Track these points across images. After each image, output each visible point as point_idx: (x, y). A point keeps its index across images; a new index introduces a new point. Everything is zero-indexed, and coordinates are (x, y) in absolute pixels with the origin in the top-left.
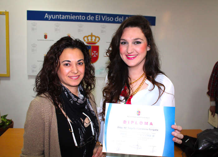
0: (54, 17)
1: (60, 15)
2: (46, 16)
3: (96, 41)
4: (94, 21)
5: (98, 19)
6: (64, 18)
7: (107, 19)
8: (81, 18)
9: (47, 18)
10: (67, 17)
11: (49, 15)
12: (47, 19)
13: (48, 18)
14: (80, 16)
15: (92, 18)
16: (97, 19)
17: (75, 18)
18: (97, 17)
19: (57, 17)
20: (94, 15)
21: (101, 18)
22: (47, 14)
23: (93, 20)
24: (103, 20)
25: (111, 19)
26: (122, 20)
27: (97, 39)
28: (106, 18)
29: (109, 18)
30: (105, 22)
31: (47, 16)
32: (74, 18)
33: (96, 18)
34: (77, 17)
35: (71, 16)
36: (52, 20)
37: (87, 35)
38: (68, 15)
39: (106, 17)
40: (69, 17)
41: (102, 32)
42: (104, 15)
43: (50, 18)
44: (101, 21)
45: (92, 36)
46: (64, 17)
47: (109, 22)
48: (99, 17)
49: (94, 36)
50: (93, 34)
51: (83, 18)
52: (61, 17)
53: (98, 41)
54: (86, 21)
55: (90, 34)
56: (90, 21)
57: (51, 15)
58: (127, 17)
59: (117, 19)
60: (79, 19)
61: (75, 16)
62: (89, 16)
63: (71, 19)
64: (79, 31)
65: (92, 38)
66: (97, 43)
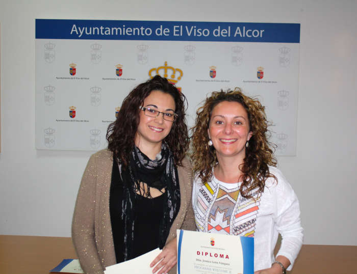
0: (88, 32)
1: (102, 28)
2: (74, 29)
3: (176, 79)
4: (171, 38)
5: (179, 33)
6: (109, 33)
7: (197, 33)
8: (144, 33)
9: (74, 33)
10: (115, 30)
11: (79, 28)
12: (75, 36)
13: (77, 33)
14: (142, 29)
15: (165, 32)
16: (176, 33)
17: (132, 33)
18: (176, 29)
19: (96, 30)
20: (169, 25)
21: (184, 30)
22: (74, 26)
23: (168, 35)
24: (189, 35)
25: (206, 33)
26: (227, 34)
27: (178, 74)
28: (195, 30)
29: (201, 31)
30: (193, 38)
31: (76, 30)
32: (129, 33)
33: (175, 31)
34: (136, 31)
35: (124, 29)
36: (85, 37)
37: (157, 67)
38: (117, 28)
39: (194, 28)
40: (119, 30)
41: (187, 59)
42: (190, 24)
43: (81, 33)
44: (185, 38)
45: (166, 67)
46: (109, 31)
47: (202, 39)
48: (179, 29)
49: (171, 68)
50: (169, 65)
51: (148, 32)
52: (103, 32)
53: (179, 78)
54: (154, 37)
55: (163, 65)
56: (163, 38)
57: (84, 28)
58: (238, 28)
59: (217, 33)
60: (139, 34)
61: (131, 29)
62: (160, 28)
63: (124, 34)
64: (140, 58)
65: (166, 72)
66: (176, 82)
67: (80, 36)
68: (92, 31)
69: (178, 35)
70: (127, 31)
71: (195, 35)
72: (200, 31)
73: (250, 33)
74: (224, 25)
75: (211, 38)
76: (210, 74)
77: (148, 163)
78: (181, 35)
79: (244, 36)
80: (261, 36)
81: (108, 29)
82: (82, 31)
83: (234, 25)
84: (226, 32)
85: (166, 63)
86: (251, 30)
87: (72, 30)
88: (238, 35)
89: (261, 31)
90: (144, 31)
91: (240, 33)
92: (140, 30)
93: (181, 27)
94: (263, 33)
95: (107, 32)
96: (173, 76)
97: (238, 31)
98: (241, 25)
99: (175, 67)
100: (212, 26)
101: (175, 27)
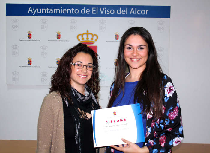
0: (39, 11)
1: (48, 9)
2: (30, 10)
3: (94, 40)
4: (91, 15)
6: (52, 12)
7: (107, 12)
8: (74, 12)
9: (30, 12)
10: (56, 10)
11: (33, 9)
12: (31, 14)
13: (32, 12)
14: (73, 9)
15: (87, 11)
17: (67, 12)
18: (94, 9)
19: (44, 11)
21: (99, 10)
22: (30, 8)
23: (89, 13)
24: (102, 13)
25: (112, 12)
26: (126, 13)
27: (95, 38)
28: (106, 10)
29: (110, 11)
30: (104, 15)
31: (32, 11)
33: (93, 11)
34: (69, 11)
35: (61, 10)
36: (37, 15)
37: (82, 33)
38: (57, 9)
39: (105, 9)
40: (58, 11)
41: (101, 28)
42: (102, 7)
43: (35, 12)
44: (99, 15)
45: (88, 33)
46: (52, 11)
47: (110, 16)
48: (96, 9)
49: (91, 34)
50: (90, 32)
51: (77, 12)
52: (49, 12)
53: (96, 40)
54: (80, 15)
55: (86, 32)
56: (86, 15)
57: (36, 9)
58: (132, 9)
59: (119, 12)
60: (70, 13)
61: (66, 10)
62: (84, 9)
63: (61, 13)
64: (72, 28)
65: (88, 36)
66: (94, 42)
67: (34, 14)
68: (42, 11)
69: (95, 13)
70: (63, 11)
71: (106, 13)
72: (108, 11)
73: (140, 12)
74: (123, 7)
75: (116, 15)
76: (115, 37)
77: (84, 98)
78: (97, 13)
79: (136, 14)
80: (146, 14)
81: (51, 10)
82: (35, 11)
83: (130, 7)
84: (125, 12)
85: (88, 31)
86: (140, 10)
87: (29, 11)
88: (132, 13)
89: (147, 11)
90: (74, 11)
91: (133, 12)
92: (72, 11)
93: (97, 8)
94: (148, 12)
95: (51, 12)
96: (92, 39)
97: (132, 11)
98: (134, 7)
99: (93, 33)
100: (116, 7)
101: (93, 8)
